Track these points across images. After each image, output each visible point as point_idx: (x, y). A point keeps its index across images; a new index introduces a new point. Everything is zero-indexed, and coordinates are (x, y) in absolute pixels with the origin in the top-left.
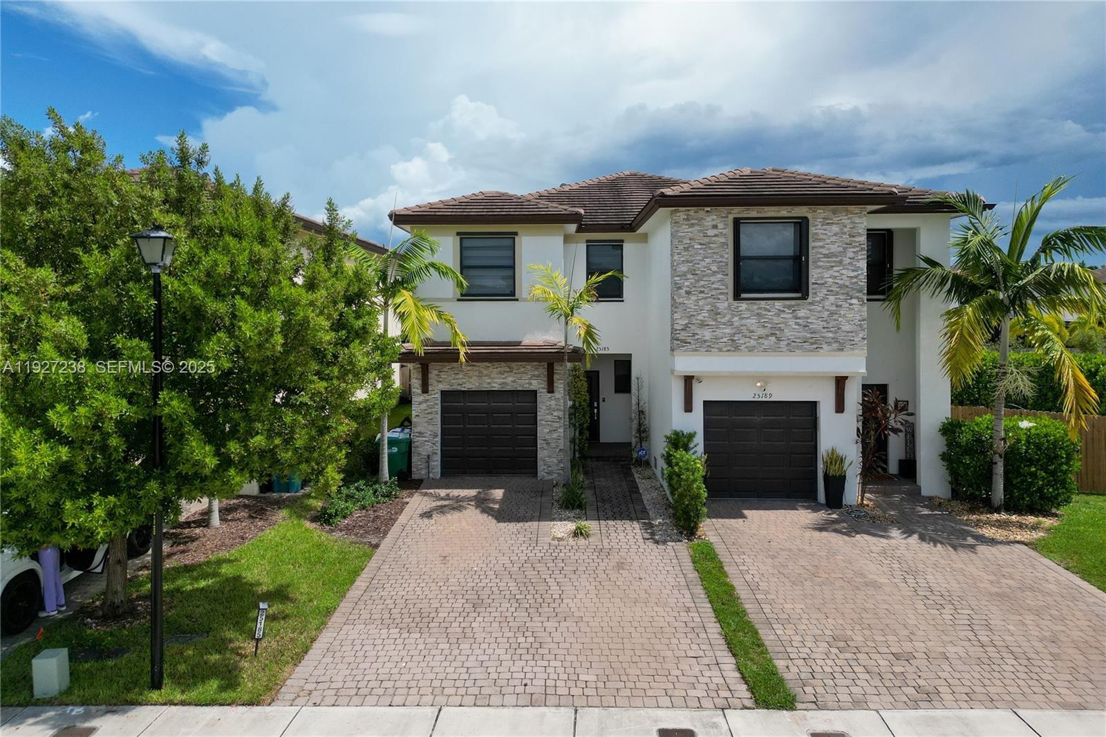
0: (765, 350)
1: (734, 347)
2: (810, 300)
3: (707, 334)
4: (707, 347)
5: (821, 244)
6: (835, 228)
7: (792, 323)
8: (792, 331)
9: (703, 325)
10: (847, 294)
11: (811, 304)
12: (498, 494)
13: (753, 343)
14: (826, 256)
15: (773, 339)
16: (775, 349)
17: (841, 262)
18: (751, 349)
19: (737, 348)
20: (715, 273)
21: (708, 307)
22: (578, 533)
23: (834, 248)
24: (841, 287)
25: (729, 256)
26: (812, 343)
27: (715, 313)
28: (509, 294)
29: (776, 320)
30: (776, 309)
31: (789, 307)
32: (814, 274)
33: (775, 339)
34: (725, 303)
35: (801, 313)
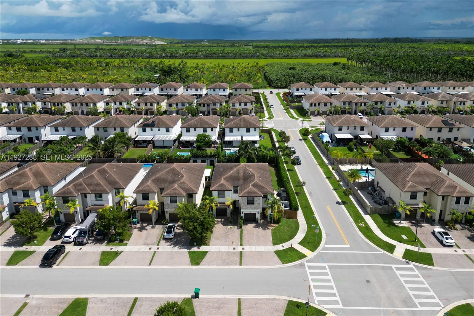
1: (247, 209)
3: (244, 208)
5: (256, 199)
12: (223, 220)
13: (249, 209)
16: (251, 209)
20: (245, 202)
21: (244, 205)
22: (231, 228)
24: (258, 203)
25: (246, 200)
26: (255, 209)
28: (224, 197)
30: (251, 205)
32: (255, 202)
33: (251, 208)
34: (246, 205)
35: (254, 206)
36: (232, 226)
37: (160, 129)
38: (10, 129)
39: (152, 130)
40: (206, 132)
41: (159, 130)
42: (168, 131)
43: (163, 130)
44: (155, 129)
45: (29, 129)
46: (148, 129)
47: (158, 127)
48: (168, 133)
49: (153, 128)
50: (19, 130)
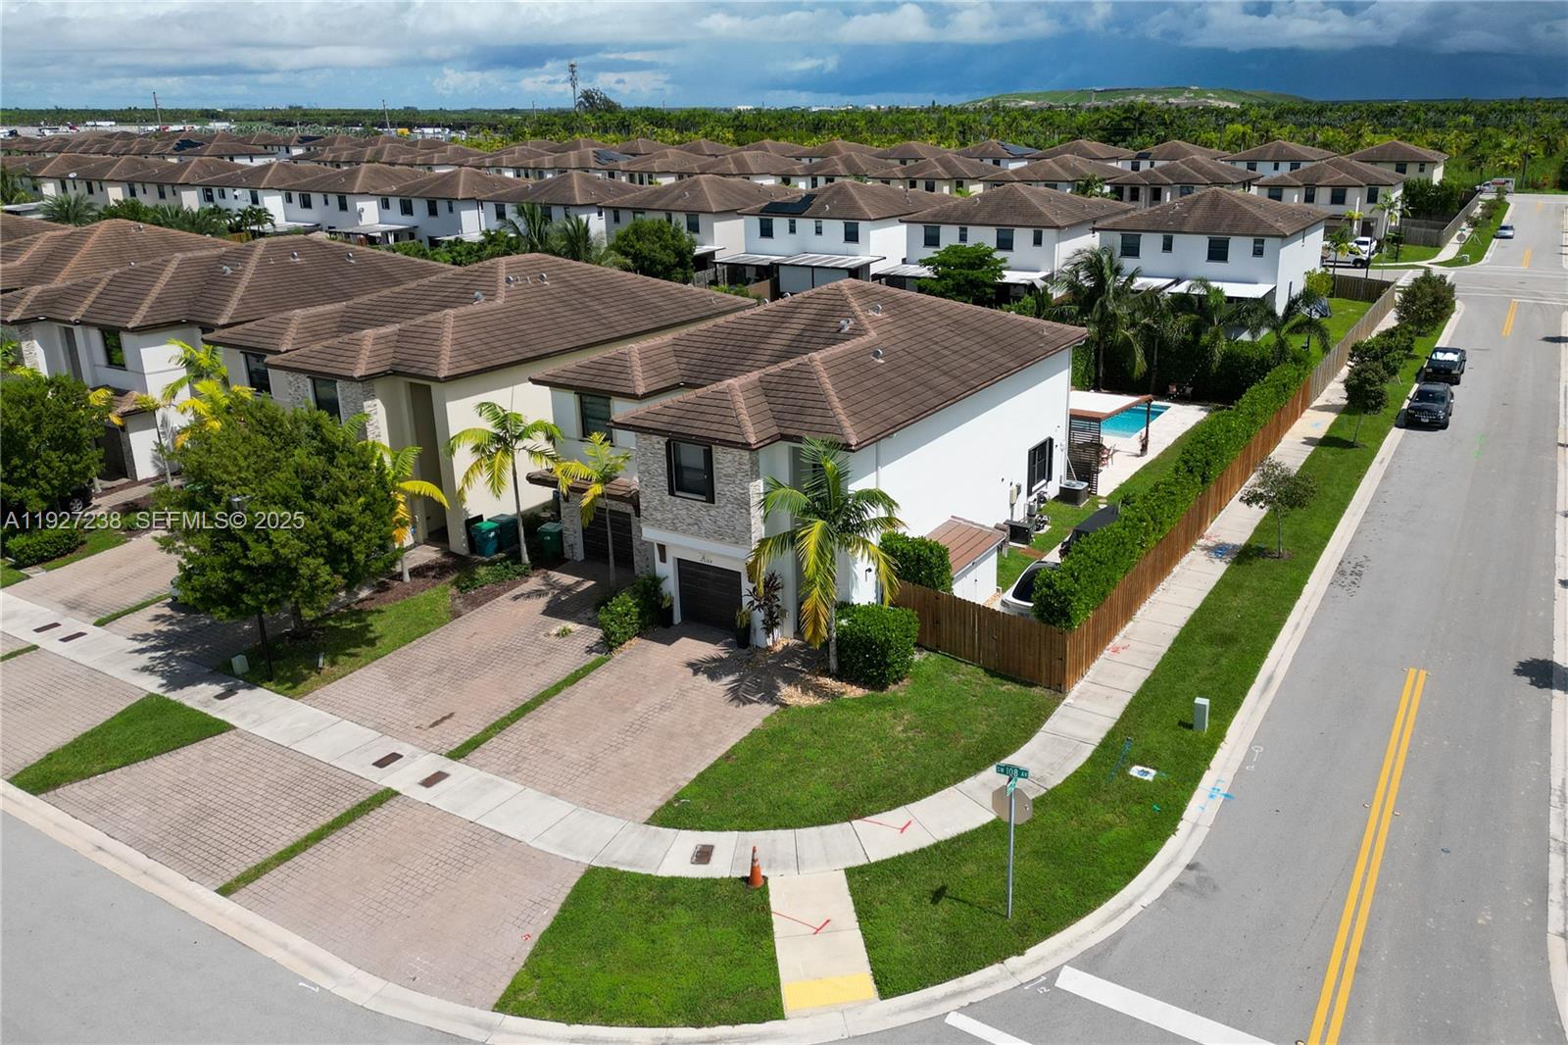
0: (692, 534)
2: (716, 504)
3: (659, 516)
4: (659, 524)
5: (721, 466)
6: (730, 457)
7: (707, 518)
8: (707, 524)
9: (655, 509)
10: (739, 505)
11: (718, 507)
13: (685, 527)
14: (725, 475)
15: (696, 526)
16: (697, 535)
17: (734, 482)
18: (684, 532)
19: (676, 529)
20: (660, 475)
21: (658, 498)
23: (730, 471)
24: (736, 499)
25: (666, 463)
26: (719, 535)
27: (662, 501)
29: (698, 514)
30: (695, 506)
31: (705, 507)
32: (718, 487)
33: (696, 528)
35: (712, 513)
36: (571, 626)
37: (825, 223)
38: (386, 205)
39: (792, 230)
40: (1010, 248)
41: (819, 231)
42: (852, 236)
43: (835, 229)
44: (805, 225)
45: (433, 211)
46: (780, 224)
47: (818, 217)
48: (851, 246)
49: (800, 222)
50: (407, 209)
